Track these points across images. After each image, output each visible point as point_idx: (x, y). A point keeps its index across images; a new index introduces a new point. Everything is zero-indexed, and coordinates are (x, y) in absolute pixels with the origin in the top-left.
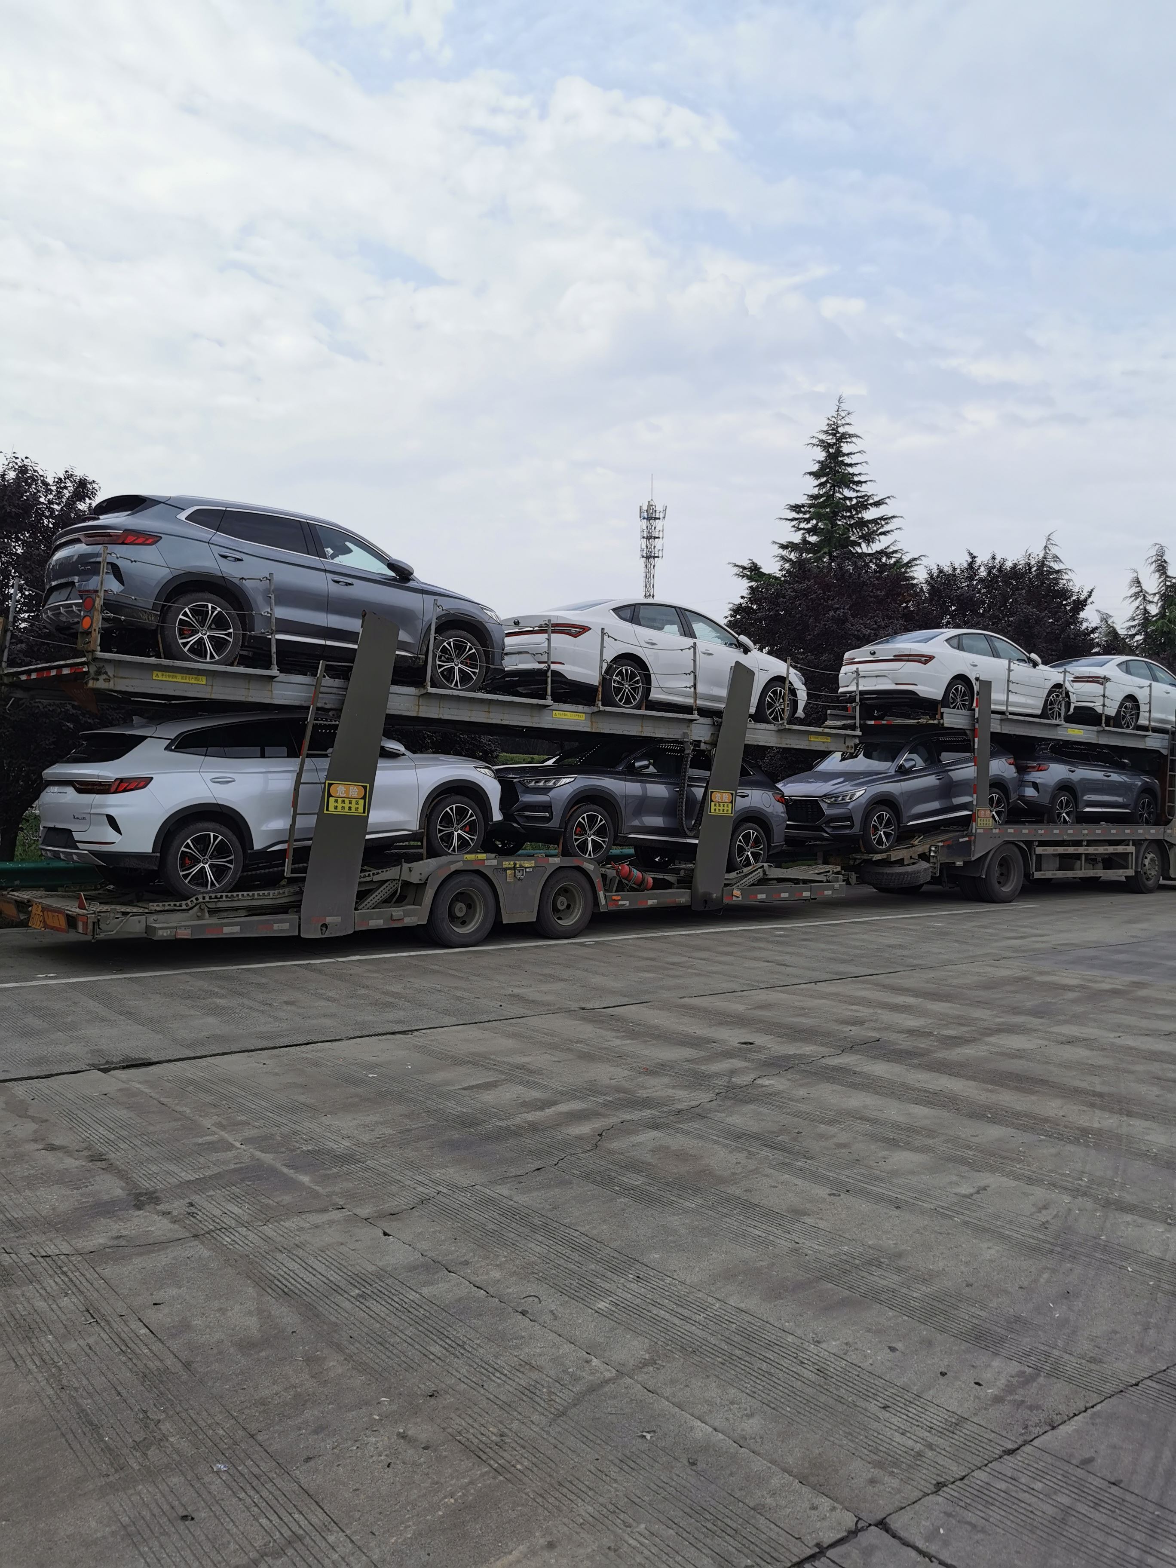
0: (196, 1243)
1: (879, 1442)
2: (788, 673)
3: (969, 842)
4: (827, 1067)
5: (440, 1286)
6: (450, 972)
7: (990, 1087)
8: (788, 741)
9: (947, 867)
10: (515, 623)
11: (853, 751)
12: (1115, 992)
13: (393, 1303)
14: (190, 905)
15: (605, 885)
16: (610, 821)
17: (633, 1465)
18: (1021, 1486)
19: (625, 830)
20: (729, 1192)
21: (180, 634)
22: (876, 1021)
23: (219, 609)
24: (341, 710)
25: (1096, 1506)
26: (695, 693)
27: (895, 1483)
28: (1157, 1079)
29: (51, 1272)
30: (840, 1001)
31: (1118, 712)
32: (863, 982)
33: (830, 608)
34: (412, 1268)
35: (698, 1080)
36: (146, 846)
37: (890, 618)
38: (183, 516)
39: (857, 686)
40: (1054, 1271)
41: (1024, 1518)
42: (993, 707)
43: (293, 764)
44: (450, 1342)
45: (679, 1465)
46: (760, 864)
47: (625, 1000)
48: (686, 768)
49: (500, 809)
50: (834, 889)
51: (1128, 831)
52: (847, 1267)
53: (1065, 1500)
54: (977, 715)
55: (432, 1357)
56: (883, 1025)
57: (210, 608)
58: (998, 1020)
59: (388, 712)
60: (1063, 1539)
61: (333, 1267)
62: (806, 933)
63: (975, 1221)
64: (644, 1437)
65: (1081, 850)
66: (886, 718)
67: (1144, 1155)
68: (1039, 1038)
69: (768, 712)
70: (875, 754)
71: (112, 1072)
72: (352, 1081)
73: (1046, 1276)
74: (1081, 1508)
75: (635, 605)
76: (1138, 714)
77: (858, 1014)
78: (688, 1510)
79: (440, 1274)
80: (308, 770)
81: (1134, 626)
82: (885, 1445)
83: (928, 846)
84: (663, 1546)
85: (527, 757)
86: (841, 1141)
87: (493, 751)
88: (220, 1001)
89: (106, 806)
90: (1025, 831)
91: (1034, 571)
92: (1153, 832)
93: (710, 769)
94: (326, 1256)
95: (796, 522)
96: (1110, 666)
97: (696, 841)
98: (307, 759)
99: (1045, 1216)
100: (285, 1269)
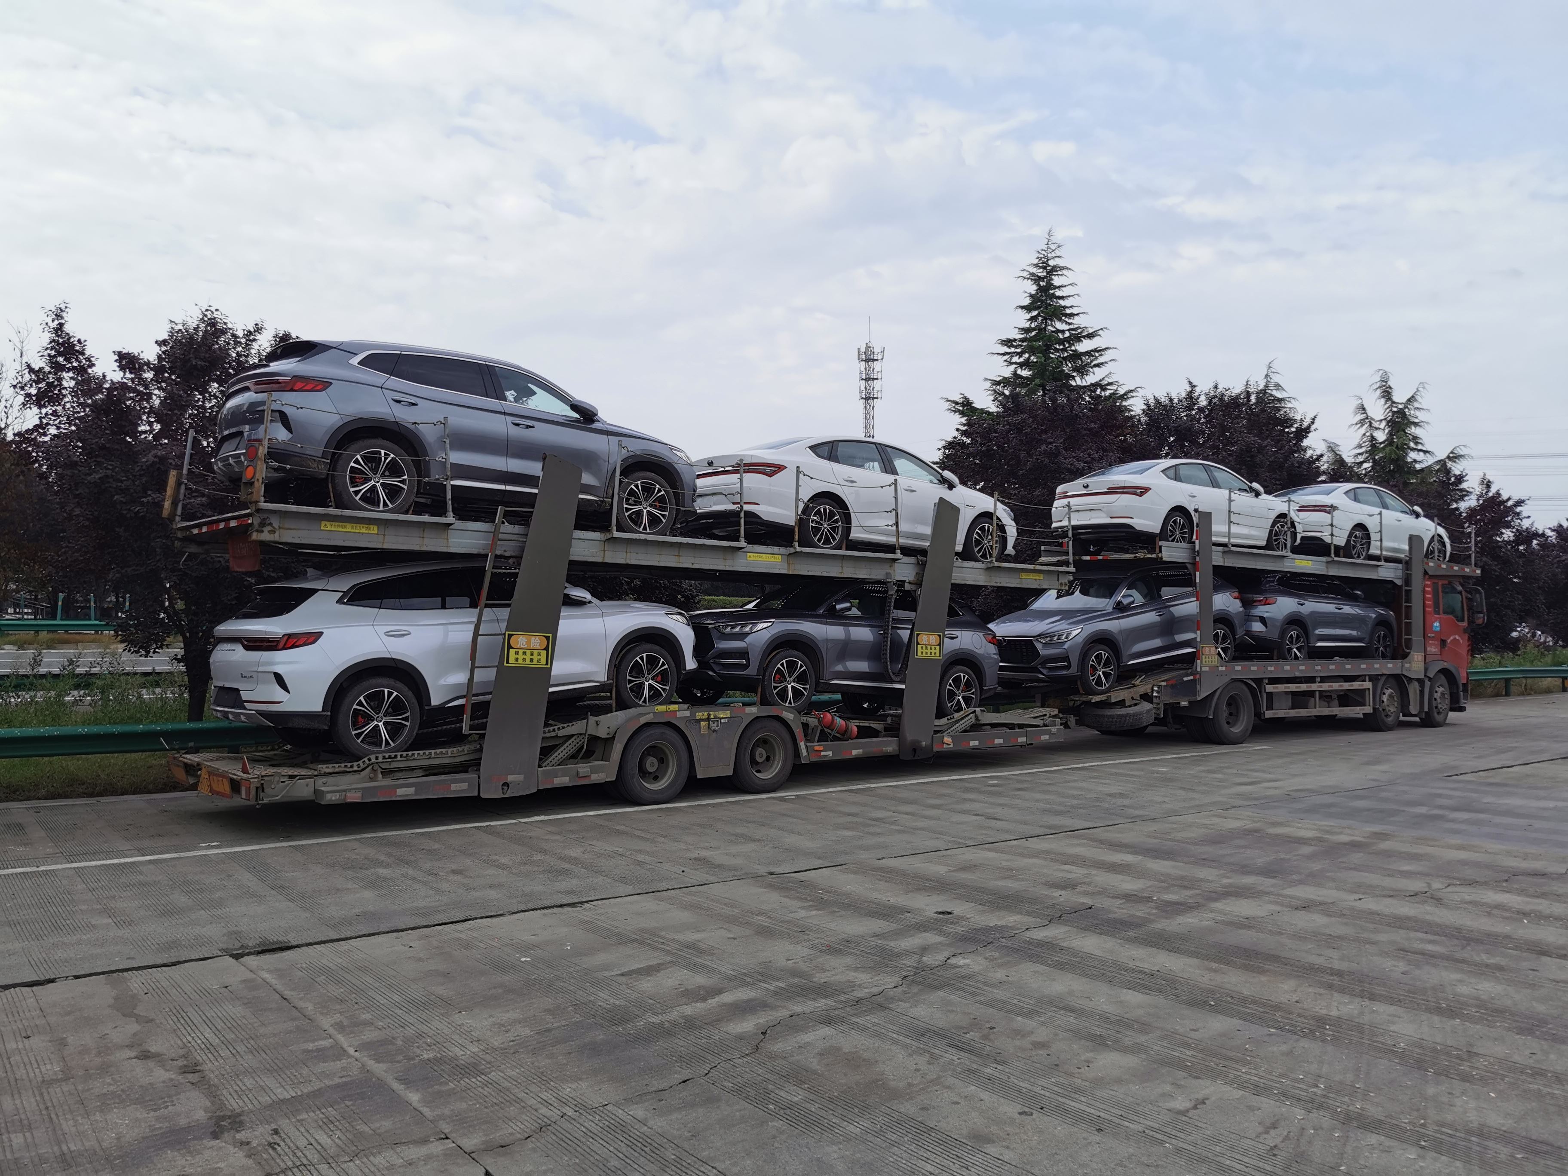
2: (995, 508)
3: (1194, 681)
4: (1031, 942)
6: (637, 833)
7: (1214, 965)
8: (998, 580)
9: (1172, 708)
10: (708, 463)
11: (1068, 588)
12: (1354, 846)
14: (362, 766)
15: (806, 735)
16: (810, 666)
19: (827, 676)
20: (902, 1110)
21: (352, 483)
22: (1089, 884)
23: (392, 455)
24: (521, 558)
26: (898, 531)
28: (1403, 951)
30: (1052, 860)
31: (1348, 541)
32: (1079, 837)
33: (1043, 442)
35: (884, 960)
36: (316, 705)
37: (1105, 450)
38: (355, 361)
39: (1069, 521)
42: (1214, 539)
43: (471, 615)
46: (972, 709)
47: (818, 863)
48: (889, 610)
49: (694, 657)
50: (1050, 733)
51: (1363, 666)
54: (1197, 548)
56: (1097, 889)
57: (383, 454)
58: (1225, 881)
59: (571, 558)
62: (1020, 781)
63: (1190, 1148)
65: (1314, 687)
66: (1103, 553)
67: (1390, 1051)
68: (1271, 902)
69: (976, 550)
70: (1092, 590)
71: (244, 958)
72: (506, 968)
75: (833, 442)
76: (1369, 543)
77: (1070, 876)
80: (486, 621)
81: (1361, 454)
83: (1151, 686)
86: (1040, 1040)
87: (693, 597)
88: (382, 872)
89: (273, 664)
90: (1254, 668)
91: (1253, 398)
92: (1390, 667)
93: (915, 611)
95: (1007, 356)
96: (1337, 494)
97: (903, 687)
98: (486, 610)
99: (1274, 1137)
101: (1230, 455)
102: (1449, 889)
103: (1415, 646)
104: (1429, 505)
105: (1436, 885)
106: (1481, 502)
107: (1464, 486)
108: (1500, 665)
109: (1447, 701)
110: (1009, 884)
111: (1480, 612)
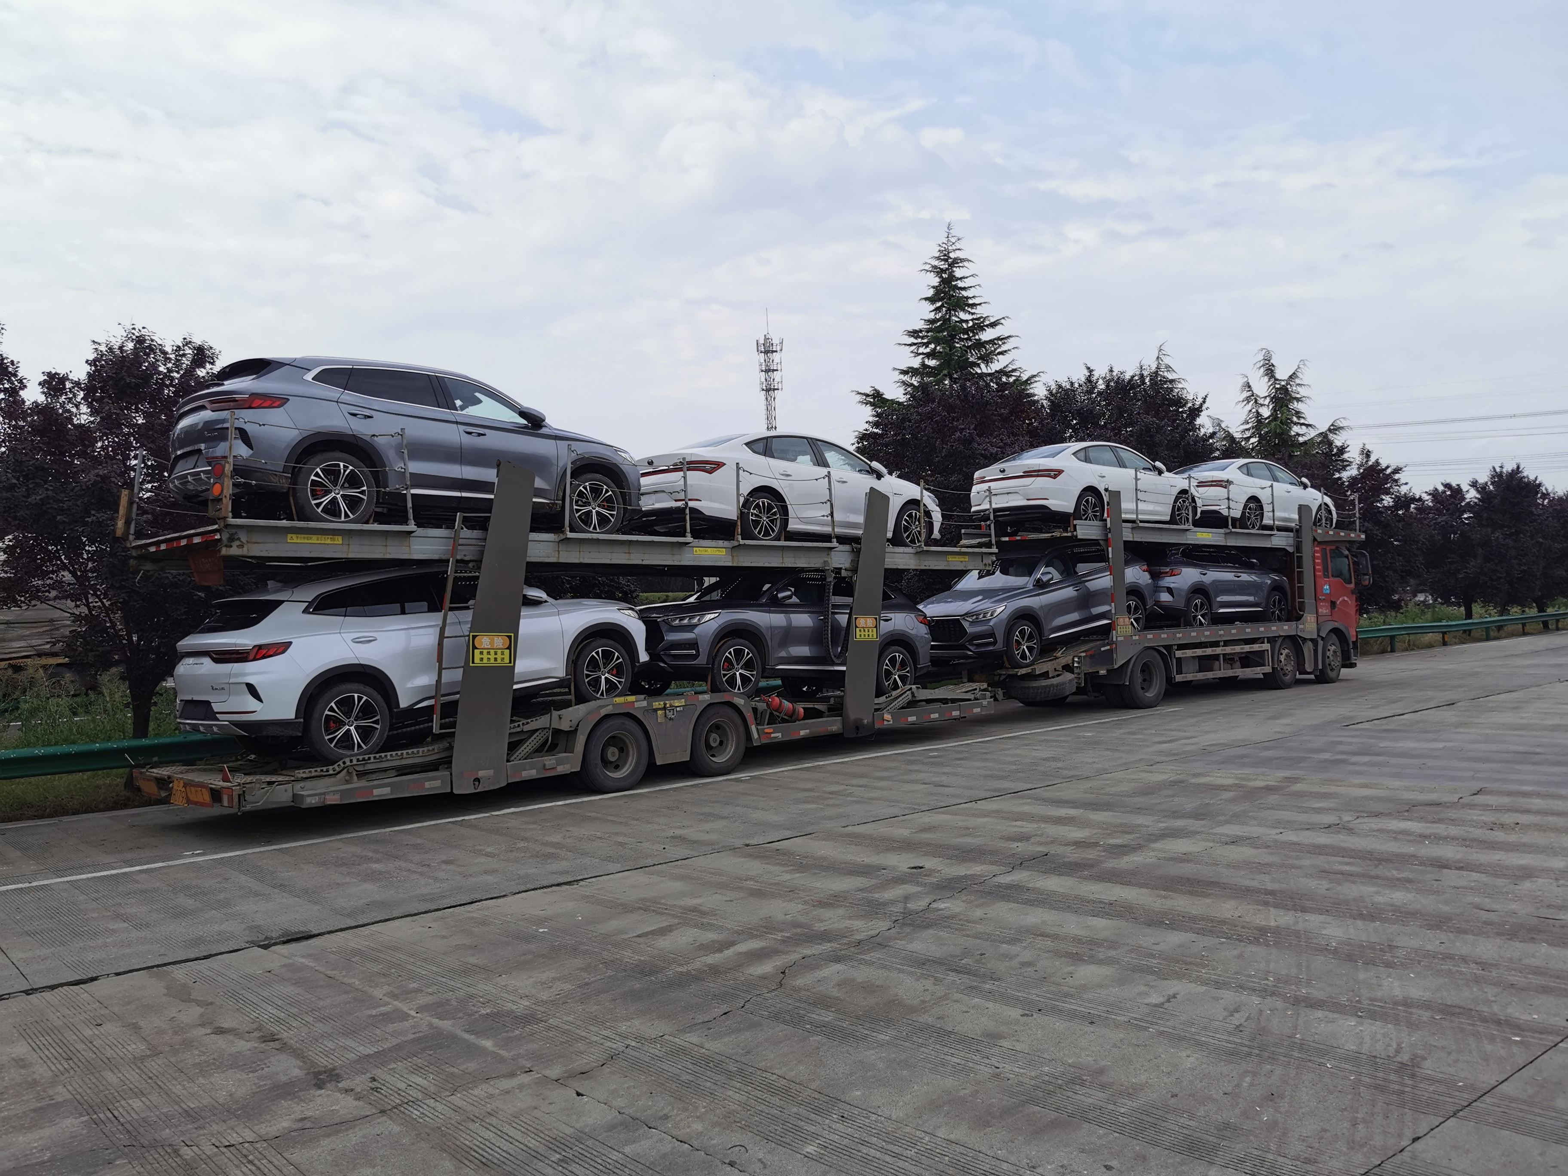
0: (384, 1118)
2: (922, 496)
3: (1111, 651)
4: (999, 886)
5: (642, 1143)
6: (609, 818)
7: (1163, 893)
8: (927, 563)
9: (1091, 677)
10: (649, 463)
11: (990, 568)
12: (1269, 789)
13: (596, 1165)
14: (338, 769)
15: (756, 719)
16: (756, 654)
19: (772, 662)
20: (921, 1020)
21: (313, 496)
22: (1041, 835)
23: (351, 468)
24: (481, 561)
26: (833, 521)
28: (1324, 873)
29: (236, 1162)
30: (1003, 818)
31: (1243, 513)
32: (1022, 797)
33: (955, 429)
34: (611, 1128)
35: (874, 909)
36: (290, 713)
37: (1015, 435)
38: (309, 377)
39: (991, 505)
40: (1255, 1074)
42: (1123, 516)
43: (436, 618)
46: (908, 687)
47: (788, 834)
48: (828, 596)
49: (646, 650)
50: (982, 706)
51: (1262, 629)
52: (1051, 1088)
54: (1109, 525)
56: (1049, 839)
57: (342, 467)
58: (1160, 825)
59: (529, 559)
61: (529, 1133)
62: (959, 752)
63: (1171, 1030)
65: (1218, 650)
66: (1020, 533)
67: (1324, 950)
68: (1203, 840)
69: (905, 536)
70: (1011, 569)
71: (273, 948)
72: (528, 938)
73: (1248, 1079)
75: (761, 439)
76: (1262, 514)
77: (1022, 830)
79: (641, 1131)
80: (451, 624)
81: (1248, 430)
83: (1071, 657)
85: (668, 595)
86: (1026, 960)
87: (632, 592)
88: (376, 866)
89: (245, 675)
90: (1164, 636)
91: (1147, 380)
92: (1286, 628)
93: (852, 596)
94: (520, 1123)
95: (914, 347)
96: (1231, 470)
97: (844, 668)
98: (450, 613)
99: (1238, 1018)
100: (479, 1139)
101: (1131, 435)
102: (1358, 821)
103: (1307, 607)
104: (1314, 476)
105: (1347, 818)
106: (1362, 471)
107: (1346, 456)
108: (1384, 623)
109: (1339, 659)
110: (969, 840)
111: (1366, 574)
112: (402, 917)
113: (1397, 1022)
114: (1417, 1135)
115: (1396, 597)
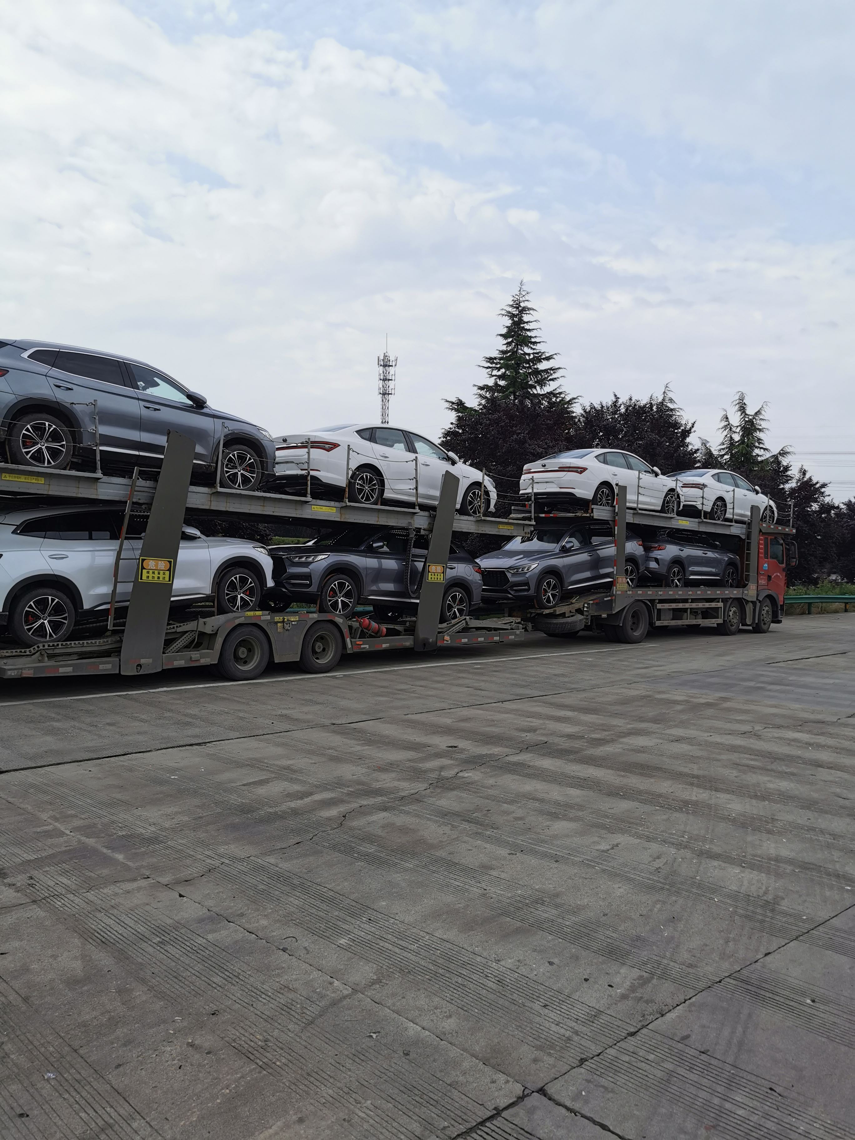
0: (35, 906)
1: (540, 1031)
2: (483, 479)
3: (611, 600)
4: (509, 763)
5: (222, 932)
6: (235, 698)
7: (623, 773)
8: (483, 529)
9: (596, 619)
10: (283, 440)
11: (529, 536)
12: (709, 705)
13: (185, 946)
14: (33, 651)
15: (350, 634)
16: (354, 587)
17: (363, 1058)
18: (639, 1058)
19: (366, 593)
20: (438, 854)
21: (23, 445)
22: (545, 729)
23: (54, 426)
24: (151, 504)
25: (690, 1069)
26: (417, 493)
27: (551, 1061)
28: (736, 765)
30: (520, 715)
31: (713, 509)
32: (536, 701)
33: (514, 433)
34: (200, 921)
35: (417, 774)
37: (556, 440)
38: (25, 355)
39: (533, 490)
40: (664, 903)
41: (641, 1080)
42: (628, 504)
43: (115, 545)
44: (228, 974)
45: (396, 1055)
46: (464, 617)
47: (364, 718)
48: (410, 548)
49: (272, 578)
50: (516, 635)
51: (718, 592)
52: (520, 905)
53: (670, 1066)
54: (616, 510)
55: (214, 985)
56: (549, 732)
57: (47, 425)
58: (629, 726)
59: (188, 506)
60: (668, 1094)
61: (140, 922)
62: (496, 666)
63: (610, 869)
64: (372, 1036)
65: (687, 605)
66: (553, 512)
67: (726, 819)
68: (657, 738)
69: (469, 508)
70: (545, 538)
72: (161, 782)
73: (658, 906)
74: (681, 1071)
75: (372, 428)
76: (726, 510)
77: (532, 724)
78: (402, 1088)
79: (222, 924)
80: (125, 549)
81: (723, 449)
82: (545, 1033)
83: (583, 604)
84: (384, 1115)
85: (295, 539)
86: (518, 816)
87: (267, 535)
88: (56, 724)
90: (650, 593)
91: (654, 408)
92: (735, 593)
93: (427, 549)
94: (134, 914)
95: (490, 370)
96: (707, 477)
97: (418, 601)
98: (125, 541)
99: (658, 863)
100: (103, 925)
101: (639, 447)
102: (765, 730)
103: (751, 578)
104: (765, 486)
105: (758, 727)
106: (799, 484)
107: (789, 473)
108: (806, 594)
109: (770, 617)
110: (493, 729)
111: (794, 558)
112: (70, 762)
113: (768, 873)
114: (768, 952)
115: (815, 576)
